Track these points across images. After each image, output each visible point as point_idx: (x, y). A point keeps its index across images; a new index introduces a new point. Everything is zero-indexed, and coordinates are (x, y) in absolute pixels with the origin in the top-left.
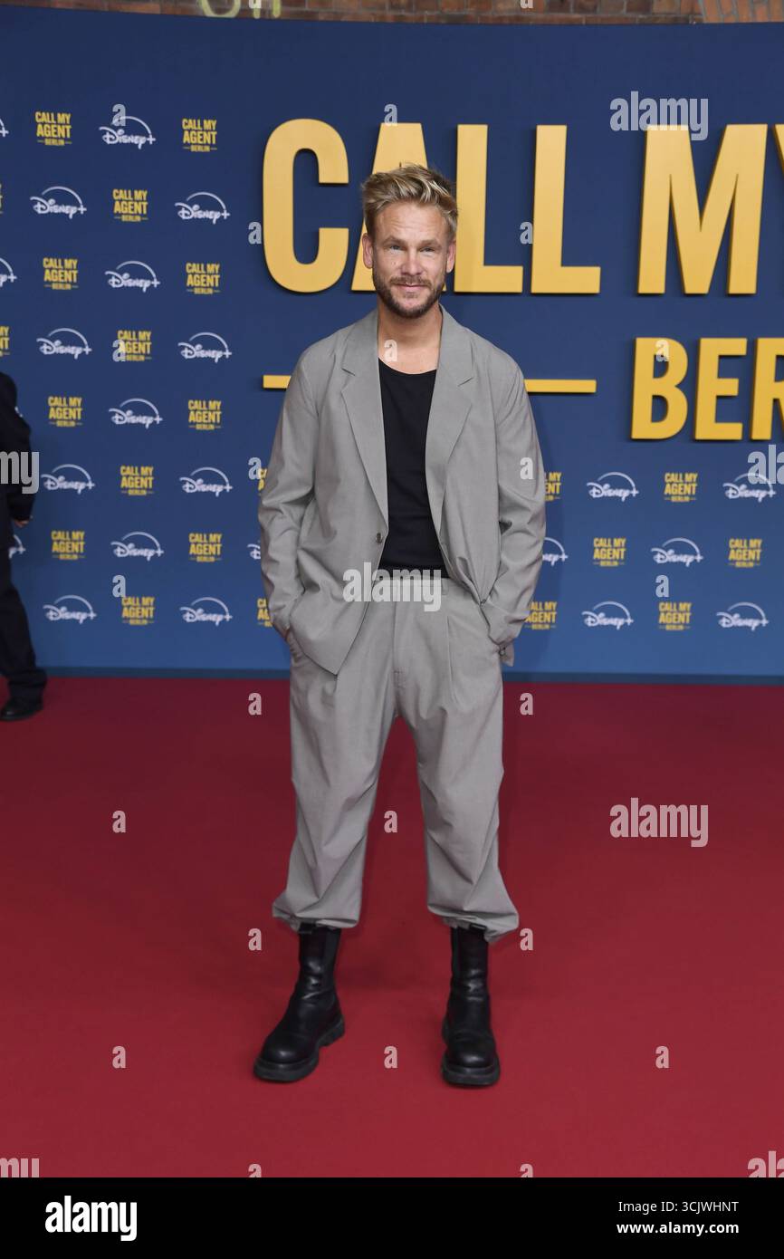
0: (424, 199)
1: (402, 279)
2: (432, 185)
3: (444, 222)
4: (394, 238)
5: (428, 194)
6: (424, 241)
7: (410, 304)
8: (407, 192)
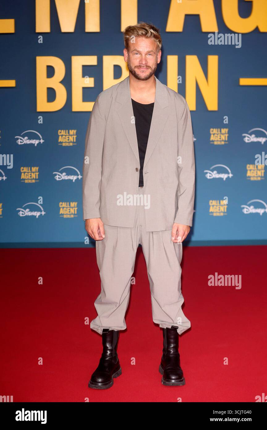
0: (148, 36)
1: (140, 66)
3: (156, 44)
4: (136, 50)
6: (148, 51)
7: (143, 75)
8: (142, 33)
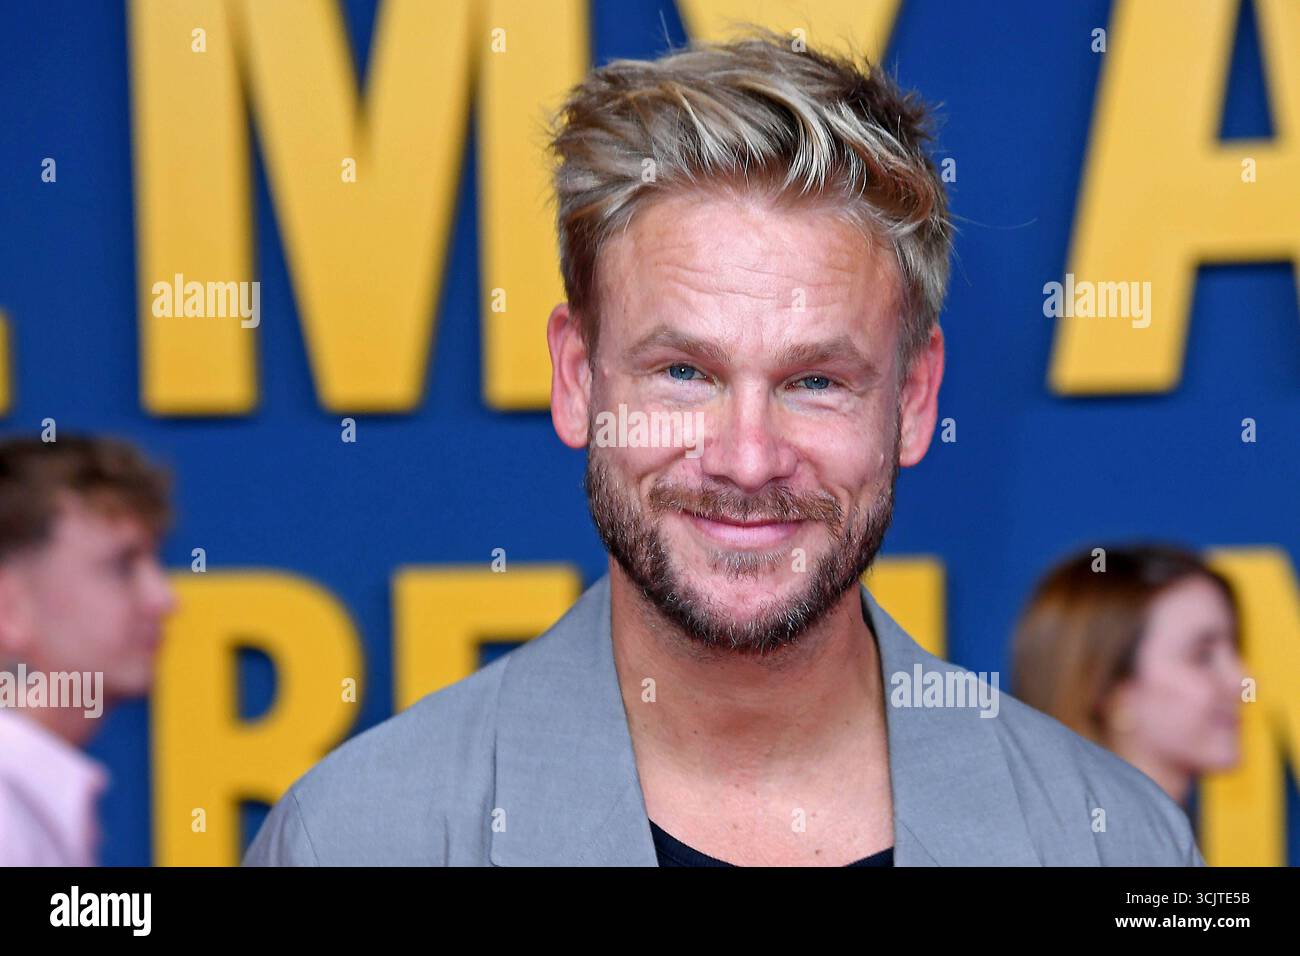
0: (803, 177)
2: (833, 118)
3: (888, 266)
4: (673, 335)
5: (817, 154)
6: (798, 350)
7: (742, 598)
8: (734, 149)
